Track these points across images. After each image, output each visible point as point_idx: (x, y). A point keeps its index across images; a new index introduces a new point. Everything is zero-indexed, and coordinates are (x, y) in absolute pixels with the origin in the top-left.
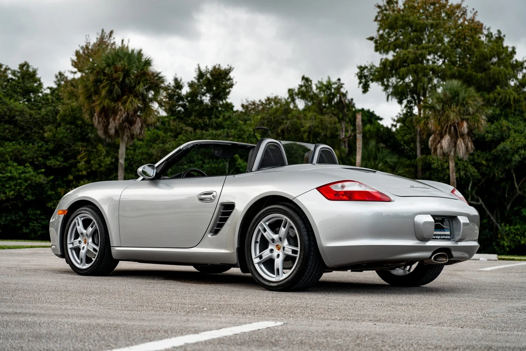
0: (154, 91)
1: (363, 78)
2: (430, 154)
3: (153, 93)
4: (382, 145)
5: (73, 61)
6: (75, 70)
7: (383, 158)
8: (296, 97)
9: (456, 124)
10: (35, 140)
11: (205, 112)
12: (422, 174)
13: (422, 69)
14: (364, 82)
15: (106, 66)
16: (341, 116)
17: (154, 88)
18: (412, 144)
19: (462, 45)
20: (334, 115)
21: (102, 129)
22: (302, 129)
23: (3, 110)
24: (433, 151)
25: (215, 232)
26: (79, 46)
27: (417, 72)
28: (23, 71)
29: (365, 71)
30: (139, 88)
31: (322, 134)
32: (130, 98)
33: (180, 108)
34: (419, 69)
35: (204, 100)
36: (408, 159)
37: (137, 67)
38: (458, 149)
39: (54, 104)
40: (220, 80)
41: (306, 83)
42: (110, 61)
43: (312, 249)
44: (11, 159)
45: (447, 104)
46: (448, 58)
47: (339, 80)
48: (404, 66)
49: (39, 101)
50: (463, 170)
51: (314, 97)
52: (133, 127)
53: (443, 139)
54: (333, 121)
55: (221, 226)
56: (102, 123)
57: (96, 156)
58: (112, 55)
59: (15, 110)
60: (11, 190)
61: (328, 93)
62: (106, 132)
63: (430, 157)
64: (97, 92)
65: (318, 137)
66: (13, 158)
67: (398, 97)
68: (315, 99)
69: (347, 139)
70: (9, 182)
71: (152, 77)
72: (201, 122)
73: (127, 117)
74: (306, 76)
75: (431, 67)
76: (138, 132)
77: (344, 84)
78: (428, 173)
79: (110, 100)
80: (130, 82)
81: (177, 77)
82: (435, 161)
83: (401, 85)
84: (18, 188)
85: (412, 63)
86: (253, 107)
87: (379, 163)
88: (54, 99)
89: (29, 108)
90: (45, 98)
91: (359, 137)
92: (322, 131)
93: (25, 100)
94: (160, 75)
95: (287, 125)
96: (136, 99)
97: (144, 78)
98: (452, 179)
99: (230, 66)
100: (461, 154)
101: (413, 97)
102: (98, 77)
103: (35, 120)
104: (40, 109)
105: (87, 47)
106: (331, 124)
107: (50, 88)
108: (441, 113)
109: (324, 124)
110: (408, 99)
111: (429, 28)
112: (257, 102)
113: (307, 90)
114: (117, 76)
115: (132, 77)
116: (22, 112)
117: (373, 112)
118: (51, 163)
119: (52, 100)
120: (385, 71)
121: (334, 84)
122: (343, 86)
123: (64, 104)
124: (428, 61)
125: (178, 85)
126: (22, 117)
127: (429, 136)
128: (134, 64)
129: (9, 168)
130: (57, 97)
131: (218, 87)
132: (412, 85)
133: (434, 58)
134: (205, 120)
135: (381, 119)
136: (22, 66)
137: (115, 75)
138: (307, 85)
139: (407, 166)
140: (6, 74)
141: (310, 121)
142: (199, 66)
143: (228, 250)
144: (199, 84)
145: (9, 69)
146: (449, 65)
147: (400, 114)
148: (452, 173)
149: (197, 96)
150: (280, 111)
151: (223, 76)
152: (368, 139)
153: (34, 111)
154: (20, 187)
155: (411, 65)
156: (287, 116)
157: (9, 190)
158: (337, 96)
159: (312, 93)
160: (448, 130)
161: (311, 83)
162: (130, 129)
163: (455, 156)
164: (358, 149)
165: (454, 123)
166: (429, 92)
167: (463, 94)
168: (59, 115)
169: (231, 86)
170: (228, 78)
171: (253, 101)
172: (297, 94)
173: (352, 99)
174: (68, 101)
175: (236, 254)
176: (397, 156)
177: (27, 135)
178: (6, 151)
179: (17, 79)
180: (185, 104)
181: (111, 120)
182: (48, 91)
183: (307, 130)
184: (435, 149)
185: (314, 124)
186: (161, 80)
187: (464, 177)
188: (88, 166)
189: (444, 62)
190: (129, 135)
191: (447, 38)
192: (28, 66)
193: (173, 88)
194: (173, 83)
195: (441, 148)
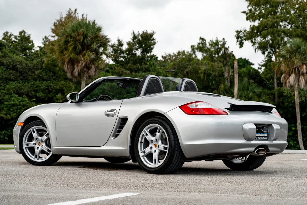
0: (103, 48)
1: (239, 38)
2: (282, 86)
3: (102, 49)
4: (252, 81)
5: (52, 29)
6: (54, 35)
7: (253, 89)
8: (196, 51)
9: (299, 67)
10: (30, 80)
11: (138, 60)
12: (278, 99)
13: (276, 32)
14: (240, 41)
15: (73, 32)
16: (225, 62)
17: (103, 45)
18: (272, 80)
19: (303, 15)
20: (221, 61)
21: (70, 72)
22: (200, 71)
23: (9, 61)
24: (284, 84)
25: (116, 136)
26: (56, 19)
27: (274, 33)
28: (21, 36)
29: (241, 33)
30: (93, 45)
31: (213, 74)
32: (88, 52)
33: (122, 59)
34: (275, 31)
35: (137, 53)
36: (269, 90)
37: (92, 32)
38: (300, 83)
39: (41, 57)
40: (147, 40)
41: (202, 41)
42: (75, 29)
43: (177, 146)
44: (14, 92)
45: (293, 54)
46: (294, 24)
47: (224, 39)
48: (265, 30)
49: (32, 55)
50: (304, 97)
51: (208, 50)
52: (89, 71)
53: (291, 77)
54: (220, 66)
55: (119, 132)
56: (70, 68)
57: (68, 90)
58: (76, 25)
59: (16, 61)
60: (14, 113)
61: (217, 48)
62: (72, 74)
63: (283, 89)
64: (66, 49)
65: (210, 76)
66: (15, 92)
67: (262, 50)
68: (208, 52)
69: (229, 77)
70: (13, 107)
71: (102, 39)
72: (135, 68)
73: (86, 65)
74: (202, 37)
75: (283, 30)
76: (93, 74)
77: (227, 42)
78: (282, 99)
79: (75, 53)
80: (88, 42)
81: (120, 38)
82: (285, 91)
83: (264, 42)
84: (18, 111)
85: (270, 28)
86: (169, 57)
87: (250, 92)
88: (42, 54)
89: (26, 60)
90: (36, 53)
91: (236, 76)
92: (213, 72)
93: (23, 54)
94: (107, 37)
95: (190, 69)
96: (92, 53)
97: (96, 39)
98: (297, 102)
99: (153, 31)
100: (302, 86)
101: (272, 50)
102: (67, 39)
103: (29, 68)
104: (32, 60)
105: (61, 20)
106: (218, 68)
107: (40, 47)
108: (289, 60)
109: (214, 68)
110: (269, 51)
111: (281, 5)
112: (172, 54)
113: (203, 46)
114: (79, 38)
115: (89, 38)
116: (21, 63)
117: (248, 60)
118: (40, 95)
119: (40, 54)
120: (253, 34)
121: (220, 42)
122: (226, 43)
123: (47, 57)
124: (281, 26)
125: (120, 44)
126: (21, 66)
127: (282, 74)
128: (90, 31)
129: (13, 98)
130: (43, 52)
131: (146, 45)
132: (271, 42)
133: (285, 24)
134: (138, 66)
135: (253, 64)
136: (21, 33)
137: (78, 38)
138: (203, 43)
139: (268, 94)
140: (10, 38)
141: (205, 66)
142: (133, 31)
143: (124, 147)
144: (133, 43)
145: (13, 35)
146: (295, 29)
147: (263, 61)
148: (297, 98)
149: (132, 51)
150: (185, 60)
151: (149, 37)
152: (243, 77)
153: (29, 62)
154: (20, 111)
155: (269, 29)
156: (190, 63)
157: (13, 112)
158: (222, 50)
159: (206, 48)
160: (293, 70)
161: (206, 41)
162: (88, 72)
163: (298, 87)
164: (235, 84)
165: (298, 66)
166: (282, 46)
167: (303, 47)
168: (44, 64)
169: (155, 44)
170: (152, 39)
171: (169, 53)
172: (197, 49)
173: (232, 52)
174: (50, 55)
175: (129, 150)
176: (261, 88)
177: (24, 77)
178: (11, 87)
179: (18, 41)
180: (125, 56)
181: (75, 66)
182: (38, 49)
183: (203, 72)
184: (286, 83)
185: (207, 68)
186: (107, 40)
187: (305, 101)
188: (63, 96)
189: (291, 26)
190: (87, 76)
191: (293, 10)
192: (25, 33)
193: (117, 46)
194: (117, 43)
195: (289, 82)
